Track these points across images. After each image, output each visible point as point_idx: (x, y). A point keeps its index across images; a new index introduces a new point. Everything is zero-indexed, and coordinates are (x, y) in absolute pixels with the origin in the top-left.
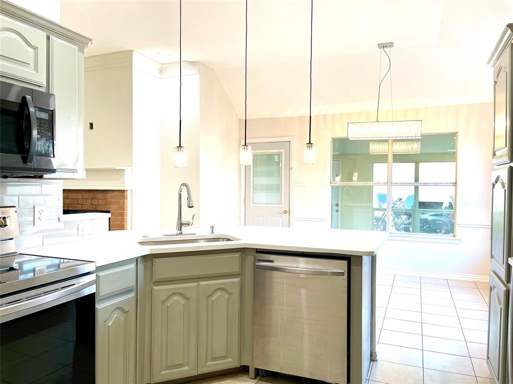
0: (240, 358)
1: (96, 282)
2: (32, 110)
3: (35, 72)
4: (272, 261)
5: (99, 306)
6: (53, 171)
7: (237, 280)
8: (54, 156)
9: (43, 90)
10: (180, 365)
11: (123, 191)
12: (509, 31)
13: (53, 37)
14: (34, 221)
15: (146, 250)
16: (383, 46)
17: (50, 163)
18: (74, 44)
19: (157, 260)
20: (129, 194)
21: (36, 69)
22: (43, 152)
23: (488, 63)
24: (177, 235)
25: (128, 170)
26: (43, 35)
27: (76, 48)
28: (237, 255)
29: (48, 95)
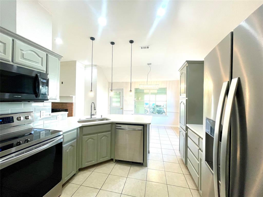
0: (110, 157)
1: (63, 138)
2: (40, 79)
3: (41, 66)
4: (121, 127)
5: (64, 146)
6: (48, 100)
7: (110, 132)
8: (48, 95)
9: (45, 72)
10: (92, 161)
11: (72, 103)
12: (186, 62)
13: (49, 55)
14: (40, 116)
15: (80, 125)
16: (149, 64)
17: (47, 97)
18: (57, 57)
19: (84, 128)
20: (74, 104)
21: (42, 65)
22: (44, 94)
23: (179, 71)
24: (90, 118)
25: (74, 97)
26: (45, 53)
27: (57, 59)
28: (110, 125)
29: (47, 74)
